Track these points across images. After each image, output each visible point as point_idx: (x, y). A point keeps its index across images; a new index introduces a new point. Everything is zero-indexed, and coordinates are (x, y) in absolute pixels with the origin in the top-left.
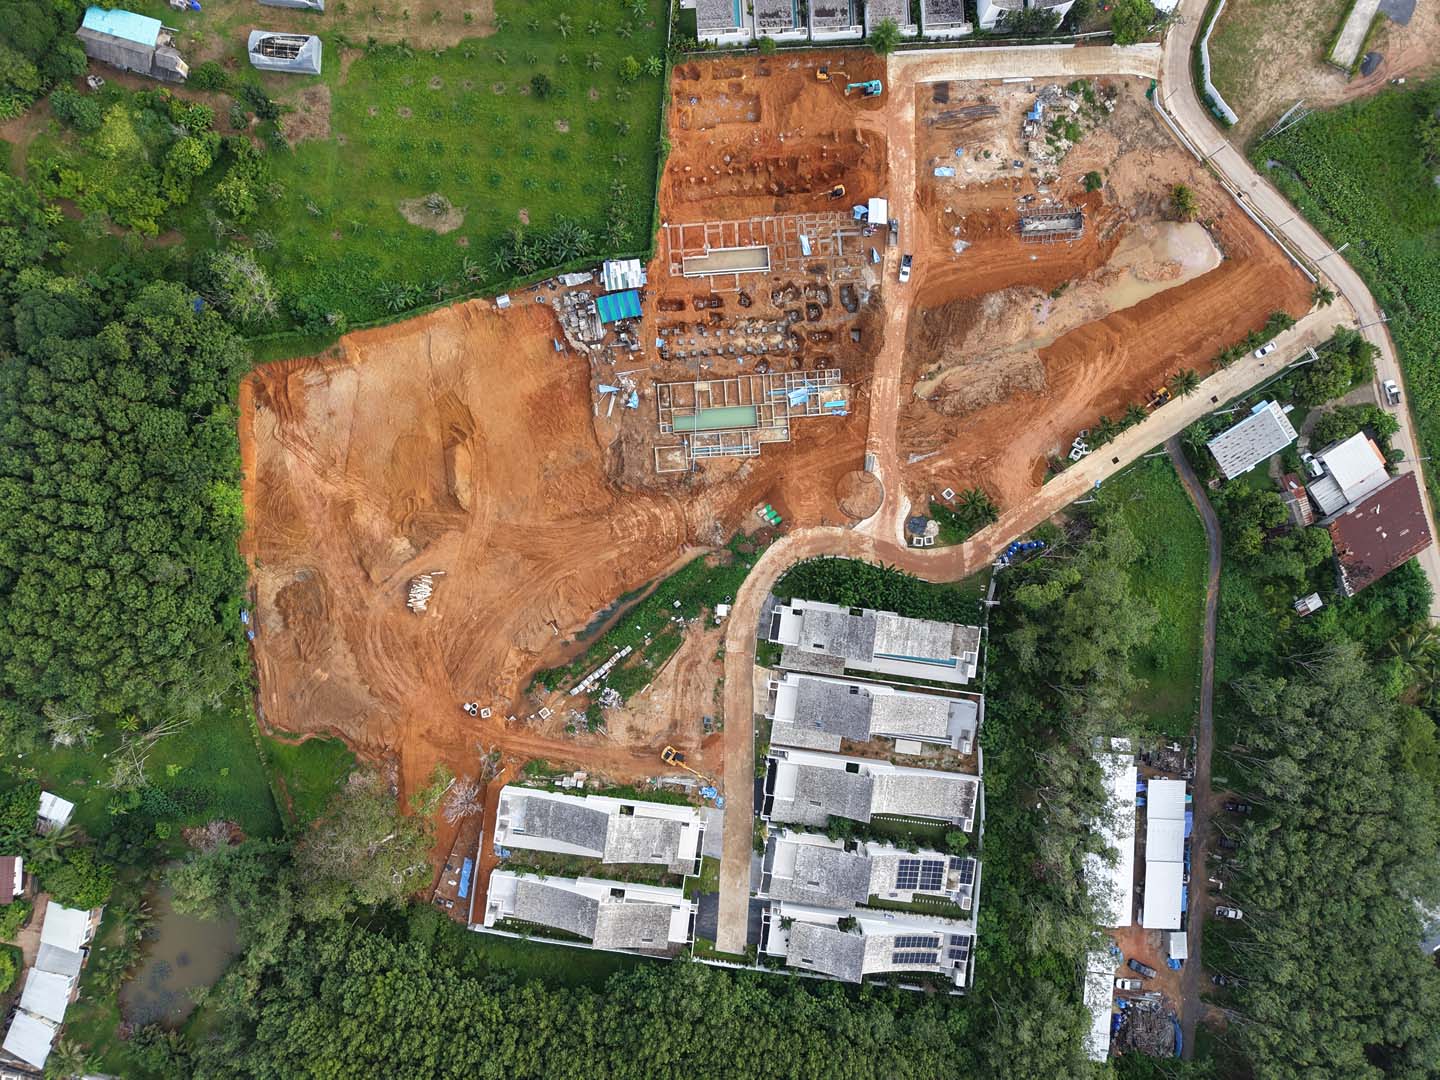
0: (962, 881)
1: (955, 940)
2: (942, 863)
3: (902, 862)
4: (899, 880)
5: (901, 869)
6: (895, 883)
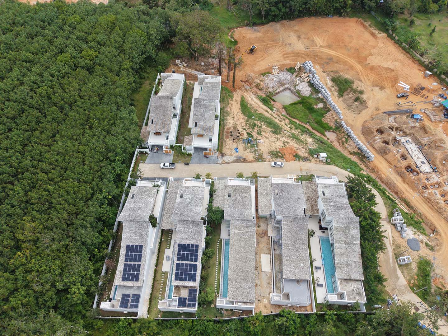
0: (180, 299)
1: (137, 298)
2: (194, 280)
3: (197, 246)
4: (184, 245)
5: (193, 246)
6: (182, 243)
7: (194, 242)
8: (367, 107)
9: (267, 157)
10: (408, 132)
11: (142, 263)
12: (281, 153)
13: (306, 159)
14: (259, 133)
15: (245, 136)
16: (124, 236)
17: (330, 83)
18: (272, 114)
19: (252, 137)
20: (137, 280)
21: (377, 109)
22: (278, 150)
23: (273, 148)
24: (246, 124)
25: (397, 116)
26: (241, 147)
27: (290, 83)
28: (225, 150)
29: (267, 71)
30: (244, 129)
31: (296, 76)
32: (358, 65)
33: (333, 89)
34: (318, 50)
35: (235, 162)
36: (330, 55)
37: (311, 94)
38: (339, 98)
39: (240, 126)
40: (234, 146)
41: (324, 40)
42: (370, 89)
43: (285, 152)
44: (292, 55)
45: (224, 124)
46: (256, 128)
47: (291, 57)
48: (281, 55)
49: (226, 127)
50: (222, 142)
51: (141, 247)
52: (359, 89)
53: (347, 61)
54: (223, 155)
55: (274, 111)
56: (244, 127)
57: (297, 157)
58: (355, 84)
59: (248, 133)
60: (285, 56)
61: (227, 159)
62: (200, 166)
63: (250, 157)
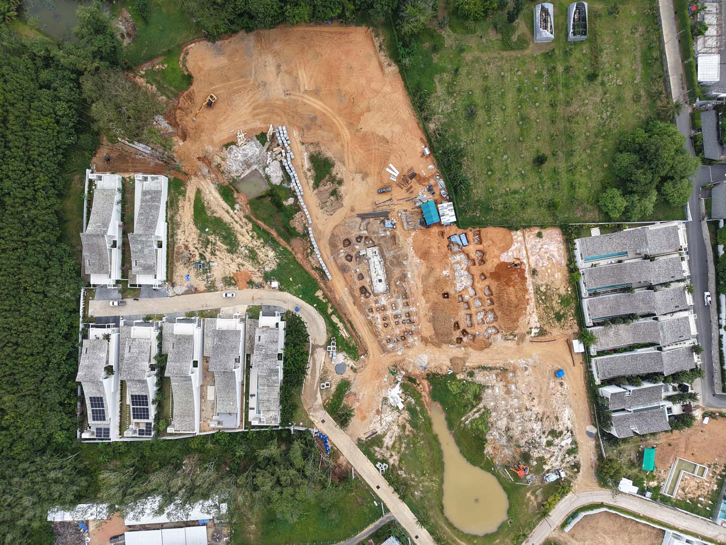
0: (140, 430)
1: (107, 431)
2: (148, 418)
3: (146, 396)
4: (136, 396)
5: (142, 396)
6: (134, 394)
7: (144, 394)
8: (343, 206)
9: (220, 285)
10: (376, 242)
11: (105, 409)
12: (234, 280)
13: (260, 286)
14: (213, 254)
15: (197, 258)
16: (85, 392)
17: (307, 164)
18: (234, 215)
19: (205, 259)
20: (104, 420)
21: (352, 210)
22: (232, 275)
23: (227, 273)
24: (199, 240)
25: (371, 219)
26: (193, 273)
27: (258, 162)
28: (176, 279)
29: (230, 141)
30: (196, 248)
31: (268, 150)
32: (347, 132)
33: (309, 174)
34: (300, 99)
35: (186, 293)
36: (315, 110)
37: (283, 182)
38: (314, 189)
39: (192, 243)
40: (185, 272)
41: (312, 77)
42: (351, 178)
43: (239, 277)
44: (265, 109)
45: (173, 240)
46: (209, 246)
47: (262, 113)
48: (250, 110)
49: (176, 246)
50: (172, 268)
51: (101, 398)
52: (339, 176)
53: (334, 123)
54: (173, 285)
55: (236, 211)
56: (196, 246)
57: (251, 283)
58: (335, 169)
59: (200, 254)
60: (255, 112)
61: (179, 289)
62: (150, 300)
63: (202, 285)
